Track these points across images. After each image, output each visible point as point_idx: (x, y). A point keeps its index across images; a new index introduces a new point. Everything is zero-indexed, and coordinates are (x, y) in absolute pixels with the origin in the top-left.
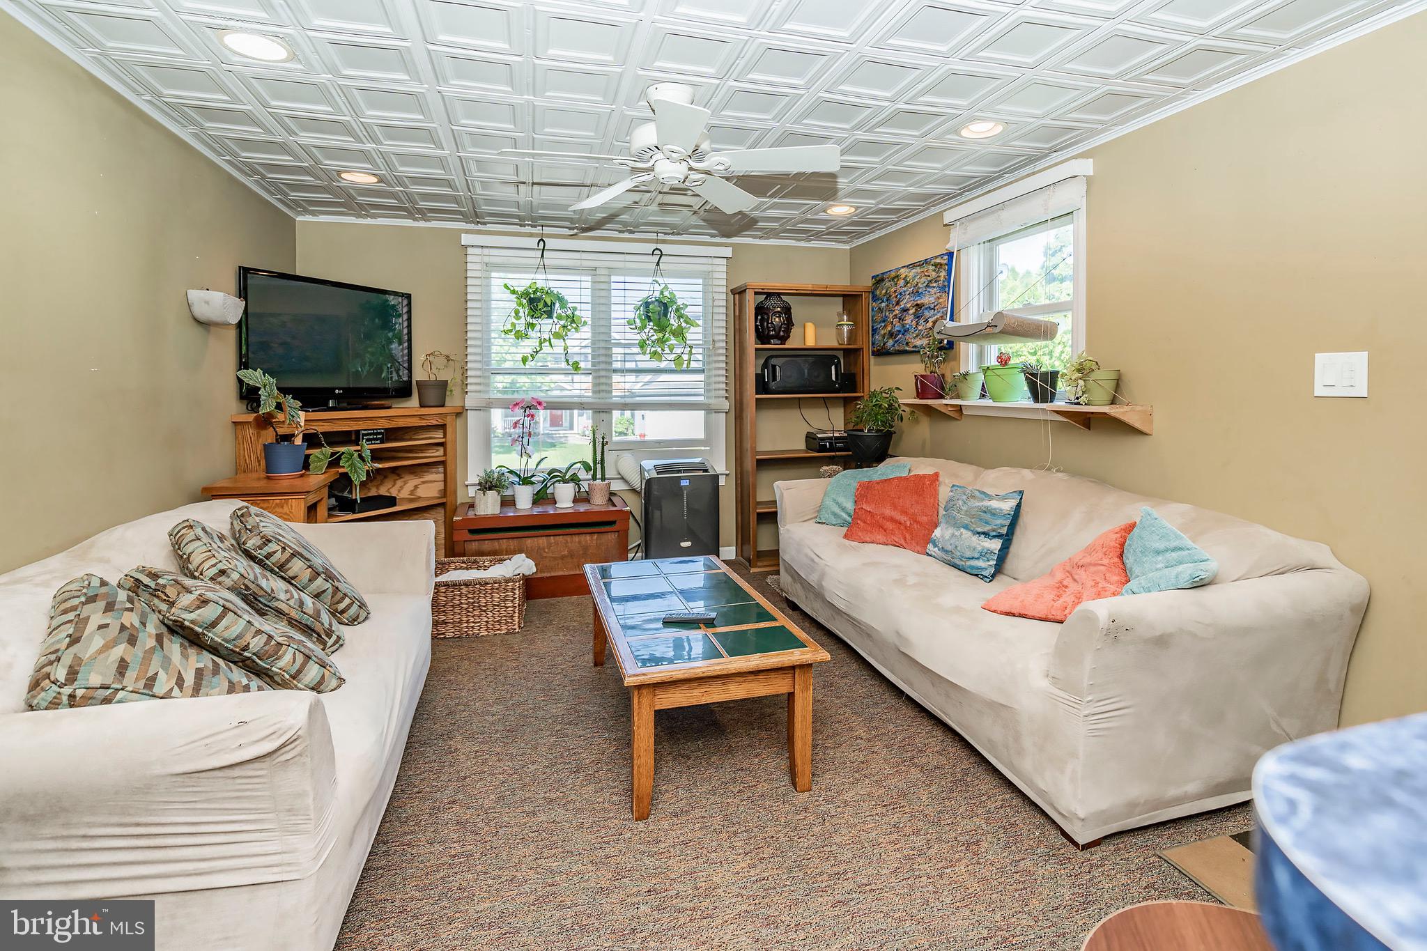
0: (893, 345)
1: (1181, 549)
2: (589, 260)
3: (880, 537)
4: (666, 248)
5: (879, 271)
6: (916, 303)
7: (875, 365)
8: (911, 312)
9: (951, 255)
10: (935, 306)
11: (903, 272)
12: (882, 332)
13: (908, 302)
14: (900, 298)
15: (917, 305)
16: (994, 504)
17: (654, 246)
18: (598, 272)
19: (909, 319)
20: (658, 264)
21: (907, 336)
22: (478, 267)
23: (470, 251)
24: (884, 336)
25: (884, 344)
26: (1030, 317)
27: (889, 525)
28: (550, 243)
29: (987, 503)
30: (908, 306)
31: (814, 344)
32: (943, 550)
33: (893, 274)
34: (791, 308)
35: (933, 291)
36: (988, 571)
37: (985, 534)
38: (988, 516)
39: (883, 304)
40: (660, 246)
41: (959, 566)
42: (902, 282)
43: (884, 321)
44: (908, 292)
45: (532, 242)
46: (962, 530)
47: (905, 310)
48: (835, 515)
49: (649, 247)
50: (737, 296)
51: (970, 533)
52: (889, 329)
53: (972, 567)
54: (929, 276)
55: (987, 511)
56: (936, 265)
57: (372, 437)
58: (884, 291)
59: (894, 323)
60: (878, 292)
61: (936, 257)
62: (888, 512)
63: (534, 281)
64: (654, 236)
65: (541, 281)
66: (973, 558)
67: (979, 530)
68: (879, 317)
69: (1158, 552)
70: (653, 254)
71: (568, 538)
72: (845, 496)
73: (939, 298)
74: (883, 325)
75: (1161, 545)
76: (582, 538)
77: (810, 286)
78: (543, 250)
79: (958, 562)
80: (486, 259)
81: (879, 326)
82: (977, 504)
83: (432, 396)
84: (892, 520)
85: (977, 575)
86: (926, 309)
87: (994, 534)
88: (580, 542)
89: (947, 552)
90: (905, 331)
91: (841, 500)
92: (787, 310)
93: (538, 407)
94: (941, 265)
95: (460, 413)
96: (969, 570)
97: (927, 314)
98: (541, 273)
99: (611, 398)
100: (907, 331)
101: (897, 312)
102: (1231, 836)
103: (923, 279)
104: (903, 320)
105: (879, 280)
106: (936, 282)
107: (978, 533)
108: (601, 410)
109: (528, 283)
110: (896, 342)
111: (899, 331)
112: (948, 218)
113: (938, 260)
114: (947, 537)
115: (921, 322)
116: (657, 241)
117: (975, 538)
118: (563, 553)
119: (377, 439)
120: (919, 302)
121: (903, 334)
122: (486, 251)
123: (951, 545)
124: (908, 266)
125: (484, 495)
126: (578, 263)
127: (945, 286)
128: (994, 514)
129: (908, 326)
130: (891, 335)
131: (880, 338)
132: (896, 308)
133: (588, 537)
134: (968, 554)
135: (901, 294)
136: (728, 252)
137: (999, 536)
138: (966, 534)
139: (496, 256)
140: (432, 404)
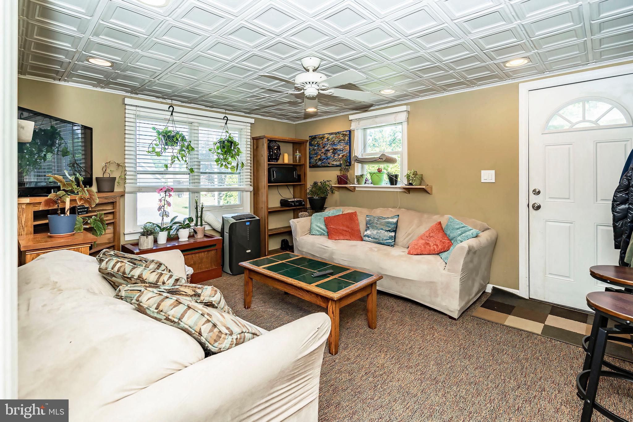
0: (321, 164)
1: (464, 227)
2: (191, 119)
3: (342, 237)
4: (230, 117)
5: (313, 134)
6: (333, 148)
7: (309, 171)
8: (331, 151)
9: (350, 131)
10: (343, 150)
11: (326, 136)
12: (315, 158)
13: (329, 147)
14: (325, 146)
15: (334, 149)
16: (391, 220)
17: (224, 115)
18: (194, 124)
19: (329, 154)
20: (226, 124)
21: (329, 161)
22: (132, 116)
23: (127, 107)
24: (316, 160)
25: (316, 163)
26: (389, 155)
27: (344, 233)
28: (176, 109)
29: (387, 220)
30: (329, 149)
31: (287, 162)
32: (374, 238)
33: (321, 136)
34: (280, 147)
35: (342, 144)
36: (393, 243)
37: (389, 231)
38: (389, 225)
39: (316, 148)
40: (226, 115)
41: (382, 243)
42: (326, 140)
43: (316, 154)
44: (329, 144)
45: (166, 107)
46: (381, 230)
47: (328, 150)
48: (318, 231)
49: (222, 116)
50: (255, 140)
51: (384, 231)
52: (319, 157)
53: (387, 243)
54: (340, 138)
55: (388, 223)
56: (343, 134)
57: (82, 210)
58: (316, 142)
59: (322, 155)
60: (313, 143)
61: (343, 131)
62: (341, 228)
63: (167, 127)
64: (224, 111)
65: (171, 128)
66: (387, 240)
67: (387, 230)
68: (313, 152)
69: (458, 229)
70: (224, 119)
71: (193, 255)
72: (320, 223)
73: (345, 147)
74: (316, 155)
75: (458, 227)
76: (200, 254)
77: (288, 138)
78: (173, 111)
79: (381, 242)
80: (138, 113)
81: (313, 156)
82: (384, 221)
83: (106, 186)
84: (343, 230)
85: (389, 245)
86: (339, 150)
87: (392, 230)
88: (199, 257)
89: (376, 239)
90: (328, 159)
91: (319, 225)
92: (279, 148)
93: (171, 191)
94: (346, 134)
95: (122, 195)
96: (386, 244)
97: (339, 152)
98: (170, 123)
99: (200, 186)
100: (328, 158)
101: (323, 151)
102: (481, 307)
103: (337, 139)
104: (326, 154)
105: (313, 138)
106: (343, 141)
107: (387, 231)
108: (195, 192)
109: (163, 128)
110: (323, 162)
111: (325, 159)
112: (351, 117)
113: (344, 133)
114: (375, 234)
115: (336, 155)
116: (226, 113)
117: (386, 233)
118: (191, 263)
119: (84, 211)
120: (335, 148)
121: (326, 160)
122: (138, 109)
123: (377, 236)
124: (329, 134)
125: (147, 238)
126: (186, 120)
127: (348, 143)
128: (391, 224)
129: (329, 157)
130: (320, 160)
131: (314, 161)
132: (323, 149)
133: (203, 254)
134: (385, 238)
135: (325, 144)
136: (252, 121)
137: (393, 231)
138: (383, 232)
139: (143, 112)
140: (106, 190)
